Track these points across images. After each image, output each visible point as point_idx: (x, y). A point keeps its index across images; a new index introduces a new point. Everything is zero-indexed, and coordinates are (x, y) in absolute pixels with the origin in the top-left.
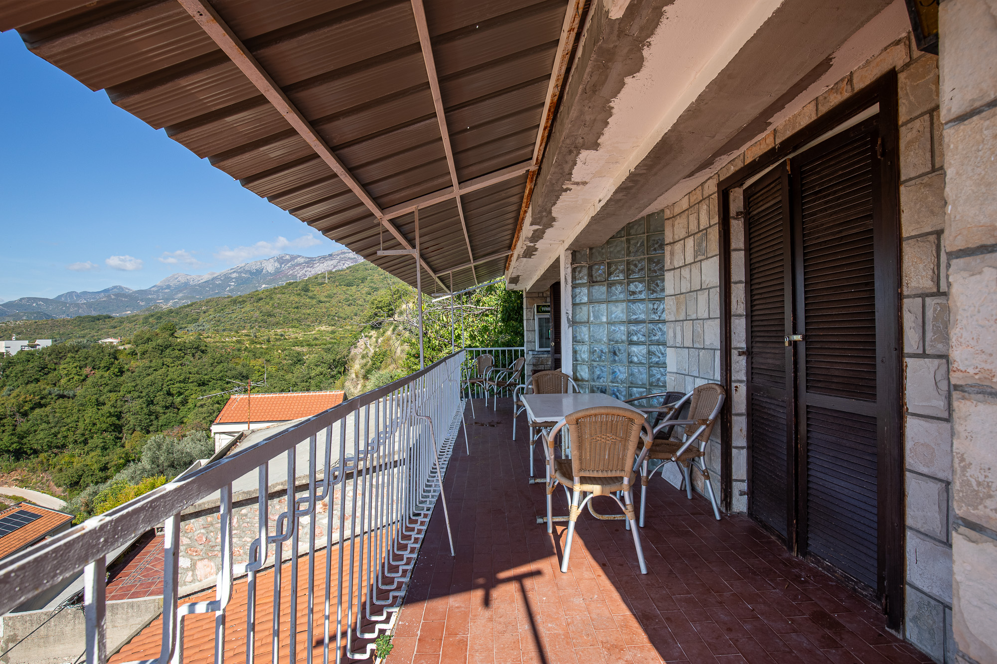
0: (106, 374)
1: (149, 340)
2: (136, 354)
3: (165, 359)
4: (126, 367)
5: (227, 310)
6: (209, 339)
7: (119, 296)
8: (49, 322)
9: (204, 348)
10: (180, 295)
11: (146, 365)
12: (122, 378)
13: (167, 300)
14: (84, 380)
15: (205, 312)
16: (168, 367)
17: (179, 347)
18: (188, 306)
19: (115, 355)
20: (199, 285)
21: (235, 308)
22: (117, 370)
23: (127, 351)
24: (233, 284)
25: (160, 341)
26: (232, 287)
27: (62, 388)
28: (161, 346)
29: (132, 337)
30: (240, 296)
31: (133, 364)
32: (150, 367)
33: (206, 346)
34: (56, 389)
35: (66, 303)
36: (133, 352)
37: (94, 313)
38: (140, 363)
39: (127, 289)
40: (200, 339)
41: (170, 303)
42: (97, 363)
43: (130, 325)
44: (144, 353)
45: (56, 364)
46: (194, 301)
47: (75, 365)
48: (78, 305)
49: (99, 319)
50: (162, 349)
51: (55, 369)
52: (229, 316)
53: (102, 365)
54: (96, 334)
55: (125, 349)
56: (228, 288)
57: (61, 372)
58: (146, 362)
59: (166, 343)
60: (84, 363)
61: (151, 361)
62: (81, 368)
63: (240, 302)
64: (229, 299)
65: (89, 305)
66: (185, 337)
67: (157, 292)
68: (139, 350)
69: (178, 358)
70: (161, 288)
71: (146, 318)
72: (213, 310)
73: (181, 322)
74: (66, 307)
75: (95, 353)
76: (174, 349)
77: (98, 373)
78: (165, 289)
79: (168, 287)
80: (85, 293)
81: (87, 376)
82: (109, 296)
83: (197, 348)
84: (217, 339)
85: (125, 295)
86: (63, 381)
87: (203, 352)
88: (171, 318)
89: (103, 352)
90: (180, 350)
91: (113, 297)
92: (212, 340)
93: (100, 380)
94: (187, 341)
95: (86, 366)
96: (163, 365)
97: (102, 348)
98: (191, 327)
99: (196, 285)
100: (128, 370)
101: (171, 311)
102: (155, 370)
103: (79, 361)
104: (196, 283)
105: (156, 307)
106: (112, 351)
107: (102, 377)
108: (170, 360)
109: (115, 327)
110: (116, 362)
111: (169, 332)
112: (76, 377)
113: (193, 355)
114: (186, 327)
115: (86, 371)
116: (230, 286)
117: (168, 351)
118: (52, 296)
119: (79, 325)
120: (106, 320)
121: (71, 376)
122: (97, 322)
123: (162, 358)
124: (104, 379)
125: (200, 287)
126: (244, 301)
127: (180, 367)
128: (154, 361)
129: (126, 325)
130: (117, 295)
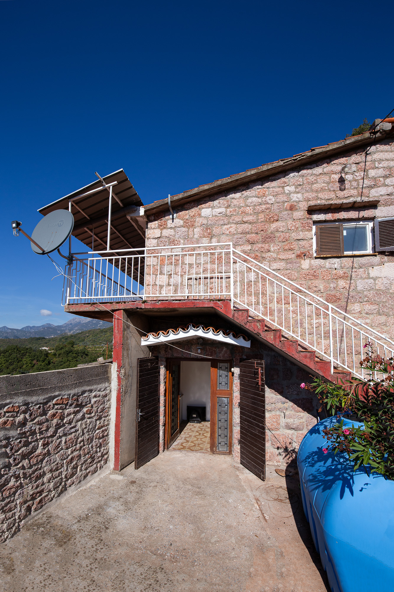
0: (43, 364)
1: (62, 348)
2: (56, 355)
3: (69, 358)
4: (52, 361)
5: (98, 336)
6: (89, 349)
7: (49, 328)
9: (87, 353)
10: (76, 328)
11: (60, 360)
12: (49, 366)
13: (70, 331)
14: (33, 366)
15: (88, 337)
16: (70, 361)
17: (76, 352)
18: (80, 333)
19: (47, 354)
20: (85, 323)
21: (102, 334)
22: (47, 362)
23: (52, 354)
24: (101, 323)
25: (67, 349)
26: (101, 324)
27: (24, 370)
28: (67, 351)
29: (54, 348)
30: (105, 329)
31: (55, 359)
32: (62, 361)
33: (88, 352)
34: (21, 370)
35: (26, 331)
36: (55, 354)
37: (37, 336)
38: (58, 359)
39: (52, 325)
40: (85, 348)
41: (72, 332)
42: (39, 358)
43: (53, 342)
44: (59, 355)
45: (22, 358)
46: (83, 331)
47: (30, 359)
48: (30, 333)
49: (39, 339)
50: (68, 353)
51: (21, 361)
52: (99, 338)
53: (41, 360)
54: (38, 346)
55: (51, 352)
56: (99, 325)
57: (24, 362)
58: (60, 359)
59: (70, 350)
60: (33, 358)
61: (63, 358)
62: (32, 360)
63: (104, 332)
64: (99, 330)
65: (36, 333)
66: (78, 347)
67: (66, 326)
68: (57, 353)
69: (75, 357)
70: (68, 325)
71: (61, 339)
72: (91, 335)
73: (77, 341)
74: (25, 333)
75: (38, 354)
76: (73, 353)
77: (39, 363)
78: (70, 325)
79: (71, 324)
80: (34, 326)
81: (34, 365)
82: (44, 328)
83: (84, 353)
84: (93, 349)
85: (51, 328)
86: (24, 366)
87: (87, 355)
88: (72, 339)
89: (42, 353)
90: (76, 354)
91: (46, 329)
92: (91, 350)
93: (40, 367)
94: (79, 349)
95: (34, 359)
96: (68, 361)
97: (41, 351)
98: (81, 344)
99: (84, 323)
100: (52, 362)
101: (72, 336)
102: (64, 363)
103: (32, 357)
104: (84, 322)
105: (65, 334)
106: (46, 353)
107: (41, 365)
108: (71, 358)
109: (47, 343)
110: (47, 358)
111: (71, 345)
112: (30, 365)
113: (82, 356)
114: (78, 344)
115: (34, 362)
116: (100, 324)
117: (70, 354)
118: (20, 328)
119: (31, 342)
120: (43, 340)
121: (28, 364)
122: (39, 340)
123: (67, 357)
124: (41, 366)
125: (86, 324)
126: (106, 331)
127: (75, 362)
128: (64, 358)
129: (52, 342)
130: (48, 328)
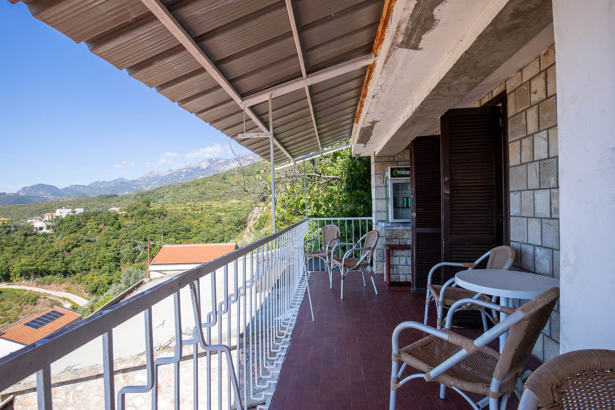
0: (112, 228)
1: (135, 208)
2: (128, 217)
3: (143, 220)
4: (123, 224)
5: (180, 191)
6: (168, 208)
7: (122, 183)
8: (85, 199)
9: (165, 213)
10: (154, 183)
11: (133, 223)
12: (120, 231)
13: (147, 185)
14: (100, 232)
15: (167, 192)
16: (145, 224)
17: (152, 213)
18: (158, 189)
19: (116, 217)
20: (165, 177)
21: (184, 189)
22: (117, 226)
23: (123, 215)
24: (184, 175)
25: (141, 209)
26: (183, 178)
27: (88, 236)
28: (142, 212)
29: (126, 207)
30: (187, 183)
31: (126, 222)
32: (135, 224)
33: (167, 212)
34: (85, 236)
35: (94, 188)
36: (126, 216)
37: (109, 194)
38: (130, 222)
39: (126, 179)
40: (163, 208)
41: (149, 187)
42: (107, 222)
43: (127, 200)
44: (132, 216)
45: (85, 222)
46: (162, 186)
47: (95, 223)
48: (100, 189)
49: (110, 197)
50: (142, 214)
51: (85, 225)
52: (181, 194)
53: (109, 223)
54: (109, 205)
55: (122, 214)
56: (181, 178)
57: (88, 227)
58: (133, 222)
59: (144, 210)
60: (100, 222)
61: (136, 221)
62: (98, 225)
63: (187, 186)
64: (181, 185)
65: (106, 189)
66: (155, 207)
67: (142, 181)
68: (129, 214)
69: (151, 219)
70: (145, 179)
71: (136, 196)
72: (172, 191)
73: (154, 198)
74: (94, 190)
75: (106, 216)
76: (149, 214)
77: (107, 228)
78: (146, 179)
79: (148, 178)
80: (104, 182)
81: (101, 230)
82: (116, 184)
83: (161, 213)
84: (173, 208)
85: (125, 183)
86: (89, 232)
87: (165, 215)
88: (149, 196)
89: (110, 215)
90: (152, 214)
91: (118, 184)
92: (170, 209)
93: (108, 232)
94: (156, 209)
95: (101, 223)
96: (143, 223)
98: (160, 201)
99: (163, 177)
100: (123, 226)
101: (149, 192)
102: (138, 226)
103: (98, 221)
104: (163, 175)
105: (141, 189)
106: (115, 215)
107: (109, 230)
108: (146, 220)
109: (119, 201)
110: (117, 221)
111: (146, 204)
112: (96, 230)
113: (159, 218)
114: (157, 201)
115: (101, 226)
116: (182, 177)
117: (145, 215)
118: (87, 184)
119: (100, 200)
120: (114, 197)
121: (93, 230)
122: (110, 198)
123: (142, 219)
124: (110, 231)
125: (165, 178)
126: (189, 185)
127: (152, 224)
128: (137, 221)
129: (125, 200)
130: (121, 183)
